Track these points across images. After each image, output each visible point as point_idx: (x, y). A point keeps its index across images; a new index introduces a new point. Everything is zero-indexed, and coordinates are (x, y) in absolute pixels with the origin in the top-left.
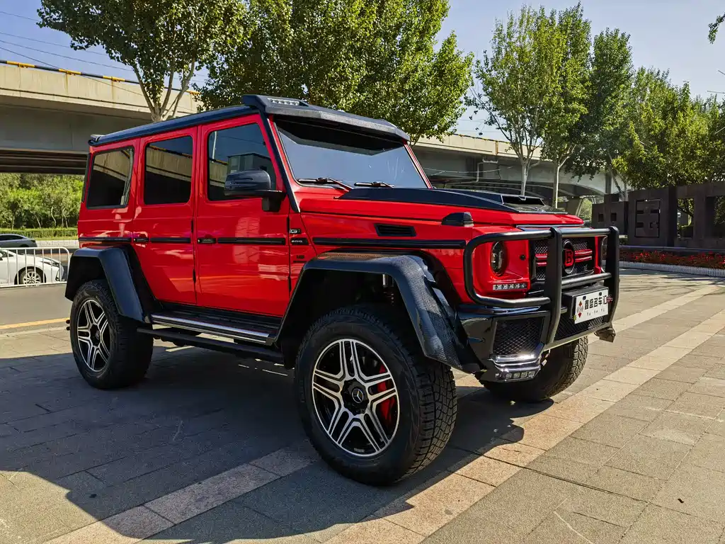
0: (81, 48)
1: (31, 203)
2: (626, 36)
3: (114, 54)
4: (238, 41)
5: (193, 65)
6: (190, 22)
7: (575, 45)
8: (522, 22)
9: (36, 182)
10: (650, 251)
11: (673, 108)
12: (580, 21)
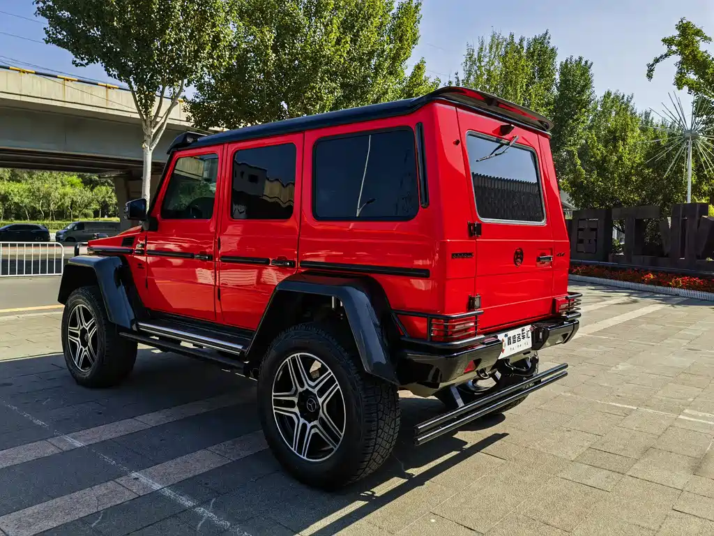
0: (82, 65)
1: (21, 196)
2: (589, 63)
3: (112, 72)
4: (223, 64)
5: (183, 82)
6: (181, 46)
7: (541, 70)
8: (491, 48)
9: (26, 176)
10: (587, 265)
11: (615, 137)
12: (547, 48)
